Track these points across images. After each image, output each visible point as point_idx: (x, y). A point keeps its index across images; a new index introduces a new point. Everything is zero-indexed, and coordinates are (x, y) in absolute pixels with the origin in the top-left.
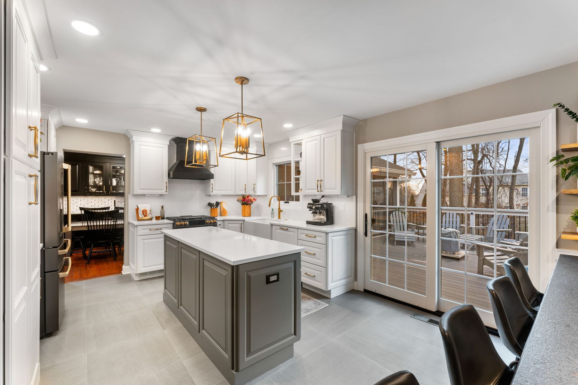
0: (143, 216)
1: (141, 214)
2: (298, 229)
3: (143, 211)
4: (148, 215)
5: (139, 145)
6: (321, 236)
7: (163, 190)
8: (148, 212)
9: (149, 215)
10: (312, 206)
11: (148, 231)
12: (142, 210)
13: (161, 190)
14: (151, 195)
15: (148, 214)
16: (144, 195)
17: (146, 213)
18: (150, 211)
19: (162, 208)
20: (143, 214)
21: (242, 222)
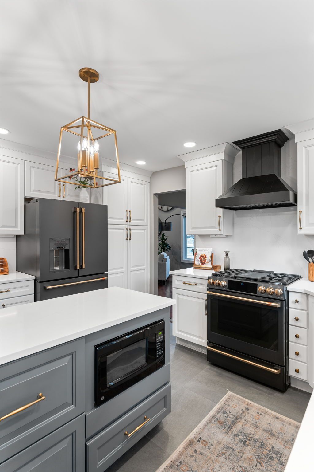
0: (200, 264)
1: (198, 260)
3: (201, 257)
4: (206, 262)
5: (191, 172)
7: (216, 228)
8: (208, 258)
9: (208, 262)
11: (181, 283)
12: (200, 255)
13: (214, 228)
14: (216, 235)
15: (207, 260)
16: (208, 236)
17: (205, 260)
18: (212, 257)
19: (227, 254)
20: (201, 260)
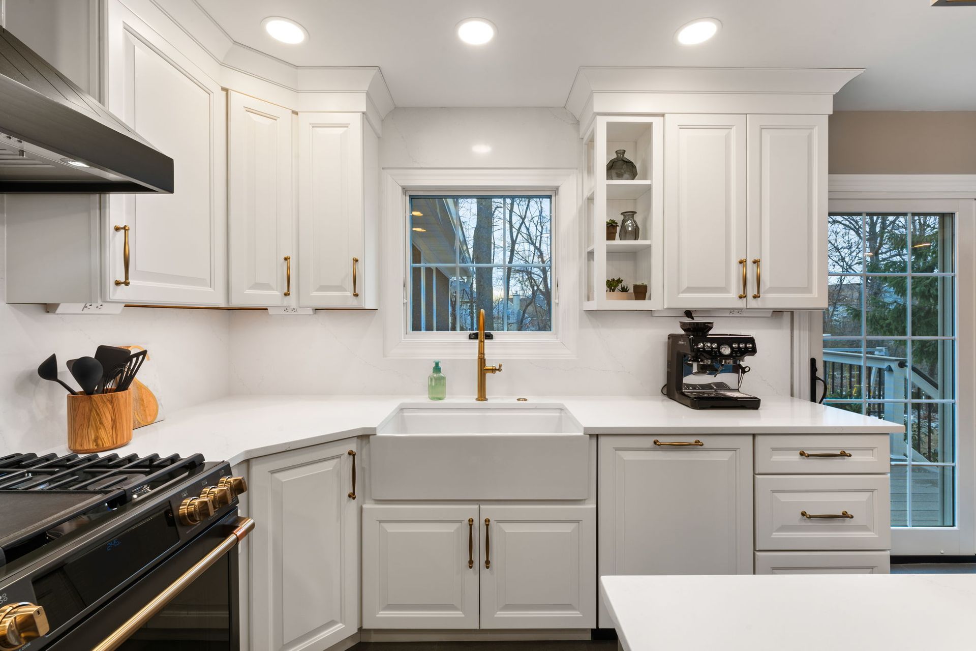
2: (754, 435)
6: (872, 449)
10: (715, 346)
21: (353, 446)
